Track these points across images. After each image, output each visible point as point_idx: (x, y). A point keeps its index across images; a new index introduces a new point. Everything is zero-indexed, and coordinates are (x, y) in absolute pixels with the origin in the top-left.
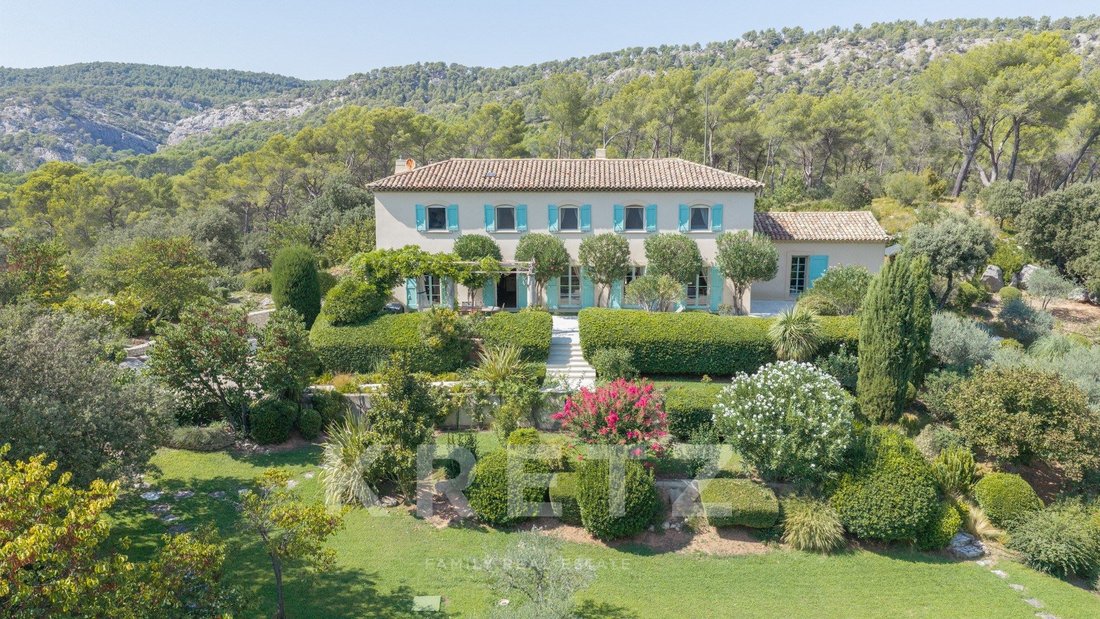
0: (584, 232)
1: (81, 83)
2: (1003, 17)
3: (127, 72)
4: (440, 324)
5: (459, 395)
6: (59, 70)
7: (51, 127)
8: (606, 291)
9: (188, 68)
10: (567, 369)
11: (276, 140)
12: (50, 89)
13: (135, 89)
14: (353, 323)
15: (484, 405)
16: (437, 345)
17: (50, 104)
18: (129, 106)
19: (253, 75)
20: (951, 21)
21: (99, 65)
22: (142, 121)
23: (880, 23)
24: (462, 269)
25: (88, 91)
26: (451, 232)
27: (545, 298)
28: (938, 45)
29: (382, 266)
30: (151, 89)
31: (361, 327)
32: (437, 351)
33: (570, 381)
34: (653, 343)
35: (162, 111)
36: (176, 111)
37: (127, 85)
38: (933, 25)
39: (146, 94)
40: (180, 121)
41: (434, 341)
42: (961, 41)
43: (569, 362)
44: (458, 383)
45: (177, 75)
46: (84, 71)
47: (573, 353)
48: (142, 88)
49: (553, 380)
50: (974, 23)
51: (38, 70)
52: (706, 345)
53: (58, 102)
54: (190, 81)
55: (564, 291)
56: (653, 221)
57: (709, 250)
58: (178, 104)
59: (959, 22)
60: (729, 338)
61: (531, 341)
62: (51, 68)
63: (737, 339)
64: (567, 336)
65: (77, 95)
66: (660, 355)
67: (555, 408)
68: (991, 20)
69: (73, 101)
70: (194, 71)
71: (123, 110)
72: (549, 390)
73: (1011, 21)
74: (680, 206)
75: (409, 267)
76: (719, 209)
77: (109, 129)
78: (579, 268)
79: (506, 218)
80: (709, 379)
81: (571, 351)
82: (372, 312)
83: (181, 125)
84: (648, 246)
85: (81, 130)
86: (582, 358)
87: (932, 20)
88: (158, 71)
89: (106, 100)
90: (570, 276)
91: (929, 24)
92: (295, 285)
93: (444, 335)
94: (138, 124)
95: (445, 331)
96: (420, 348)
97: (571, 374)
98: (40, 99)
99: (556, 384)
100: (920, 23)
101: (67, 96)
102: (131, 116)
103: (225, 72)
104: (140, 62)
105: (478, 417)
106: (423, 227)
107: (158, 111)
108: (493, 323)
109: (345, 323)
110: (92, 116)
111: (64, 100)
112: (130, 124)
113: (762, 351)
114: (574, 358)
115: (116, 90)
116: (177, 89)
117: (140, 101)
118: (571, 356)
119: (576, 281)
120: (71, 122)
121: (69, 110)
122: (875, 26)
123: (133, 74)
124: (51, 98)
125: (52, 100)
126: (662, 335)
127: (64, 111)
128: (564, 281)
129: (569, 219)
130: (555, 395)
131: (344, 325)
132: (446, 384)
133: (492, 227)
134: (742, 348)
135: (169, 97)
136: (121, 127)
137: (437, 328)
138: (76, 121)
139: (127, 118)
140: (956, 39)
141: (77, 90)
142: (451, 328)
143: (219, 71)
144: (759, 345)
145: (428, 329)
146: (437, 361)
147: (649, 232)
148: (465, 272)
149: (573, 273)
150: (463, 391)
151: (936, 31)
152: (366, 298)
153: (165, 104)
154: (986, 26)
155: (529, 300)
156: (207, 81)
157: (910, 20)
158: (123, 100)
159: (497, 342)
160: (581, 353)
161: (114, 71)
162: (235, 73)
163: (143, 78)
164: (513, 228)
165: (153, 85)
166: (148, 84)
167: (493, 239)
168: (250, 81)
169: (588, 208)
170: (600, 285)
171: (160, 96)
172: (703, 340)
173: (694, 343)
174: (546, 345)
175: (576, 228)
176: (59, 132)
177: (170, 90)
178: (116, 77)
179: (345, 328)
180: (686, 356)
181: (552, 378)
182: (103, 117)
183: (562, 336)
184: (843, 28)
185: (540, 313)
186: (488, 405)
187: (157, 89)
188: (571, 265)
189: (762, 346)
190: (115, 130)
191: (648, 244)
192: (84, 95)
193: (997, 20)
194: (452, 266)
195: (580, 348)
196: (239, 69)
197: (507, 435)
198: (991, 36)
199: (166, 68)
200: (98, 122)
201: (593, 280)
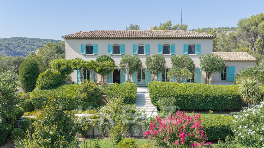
0: (147, 55)
1: (12, 42)
2: (233, 27)
3: (24, 39)
4: (87, 88)
5: (94, 120)
6: (7, 39)
7: (4, 52)
8: (156, 78)
9: (39, 39)
10: (145, 108)
11: (49, 43)
12: (4, 44)
13: (25, 43)
14: (49, 88)
15: (106, 125)
16: (85, 97)
17: (4, 47)
18: (24, 47)
19: (55, 40)
20: (221, 28)
21: (17, 38)
22: (27, 51)
23: (204, 28)
24: (98, 66)
25: (14, 44)
26: (95, 55)
27: (132, 80)
28: (218, 33)
29: (64, 64)
30: (29, 43)
31: (52, 90)
32: (85, 100)
33: (147, 113)
34: (183, 96)
35: (32, 48)
36: (35, 49)
37: (24, 42)
38: (217, 29)
39: (28, 45)
40: (36, 51)
41: (84, 95)
42: (224, 32)
43: (145, 104)
44: (94, 114)
45: (36, 40)
46: (13, 39)
47: (146, 101)
48: (27, 43)
49: (139, 112)
50: (226, 28)
51: (2, 39)
52: (207, 97)
53: (6, 46)
54: (39, 42)
55: (139, 78)
56: (174, 51)
57: (197, 61)
58: (36, 47)
59: (223, 28)
60: (216, 94)
61: (128, 95)
62: (5, 38)
63: (219, 94)
64: (143, 94)
65: (11, 45)
66: (186, 101)
67: (140, 127)
68: (230, 28)
69: (10, 46)
70: (40, 39)
71: (22, 48)
72: (137, 117)
73: (235, 28)
74: (184, 45)
75: (75, 64)
76: (199, 46)
77: (19, 53)
78: (145, 69)
79: (116, 50)
80: (212, 112)
81: (145, 100)
82: (58, 83)
83: (36, 52)
84: (172, 60)
85: (11, 53)
86: (151, 103)
87: (216, 28)
88: (32, 39)
89: (18, 46)
90: (141, 72)
91: (216, 29)
92: (28, 73)
93: (88, 92)
94: (26, 52)
95: (89, 91)
96: (77, 99)
97: (148, 110)
98: (2, 45)
99: (141, 114)
100: (214, 28)
101: (9, 45)
102: (24, 50)
103: (48, 40)
104: (27, 37)
105: (103, 131)
106: (84, 53)
107: (31, 49)
108: (111, 88)
109: (46, 88)
110: (14, 50)
111: (8, 46)
112: (24, 52)
113: (230, 99)
114: (147, 103)
115: (21, 44)
116: (36, 43)
117: (26, 46)
118: (146, 102)
119: (144, 74)
120: (9, 51)
121: (9, 48)
122: (203, 29)
123: (25, 40)
124: (4, 45)
125: (5, 46)
126: (187, 92)
127: (7, 48)
128: (139, 74)
129: (141, 50)
130: (140, 120)
131: (45, 89)
132: (88, 115)
133: (111, 53)
134: (222, 98)
135: (34, 45)
136: (21, 52)
137: (86, 90)
138: (10, 51)
139: (23, 50)
140: (223, 32)
141: (11, 43)
142: (92, 90)
143: (46, 39)
144: (229, 96)
145: (82, 90)
146: (85, 104)
147: (172, 55)
148: (99, 67)
149: (142, 71)
150: (96, 118)
151: (217, 30)
152: (56, 77)
153: (33, 47)
154: (229, 29)
155: (126, 79)
156: (43, 42)
157: (211, 27)
158: (22, 46)
159: (113, 95)
160: (150, 101)
161: (21, 39)
162: (50, 40)
163: (28, 41)
164: (119, 53)
165: (30, 43)
166: (29, 42)
167: (111, 57)
168: (54, 42)
169: (148, 46)
170: (153, 75)
171: (31, 45)
172: (205, 94)
173: (201, 96)
174: (135, 97)
175: (144, 53)
176: (6, 53)
177: (34, 44)
178: (21, 41)
179: (45, 90)
180: (197, 101)
181: (139, 111)
182: (17, 50)
183: (140, 94)
184: (195, 29)
185: (131, 84)
186: (108, 125)
187: (31, 43)
188: (142, 68)
189: (231, 97)
190: (20, 53)
191: (173, 59)
192: (13, 45)
193: (231, 28)
194: (94, 64)
195: (150, 98)
196: (51, 39)
197: (118, 142)
198: (231, 31)
199: (34, 39)
200: (16, 51)
201: (151, 73)
